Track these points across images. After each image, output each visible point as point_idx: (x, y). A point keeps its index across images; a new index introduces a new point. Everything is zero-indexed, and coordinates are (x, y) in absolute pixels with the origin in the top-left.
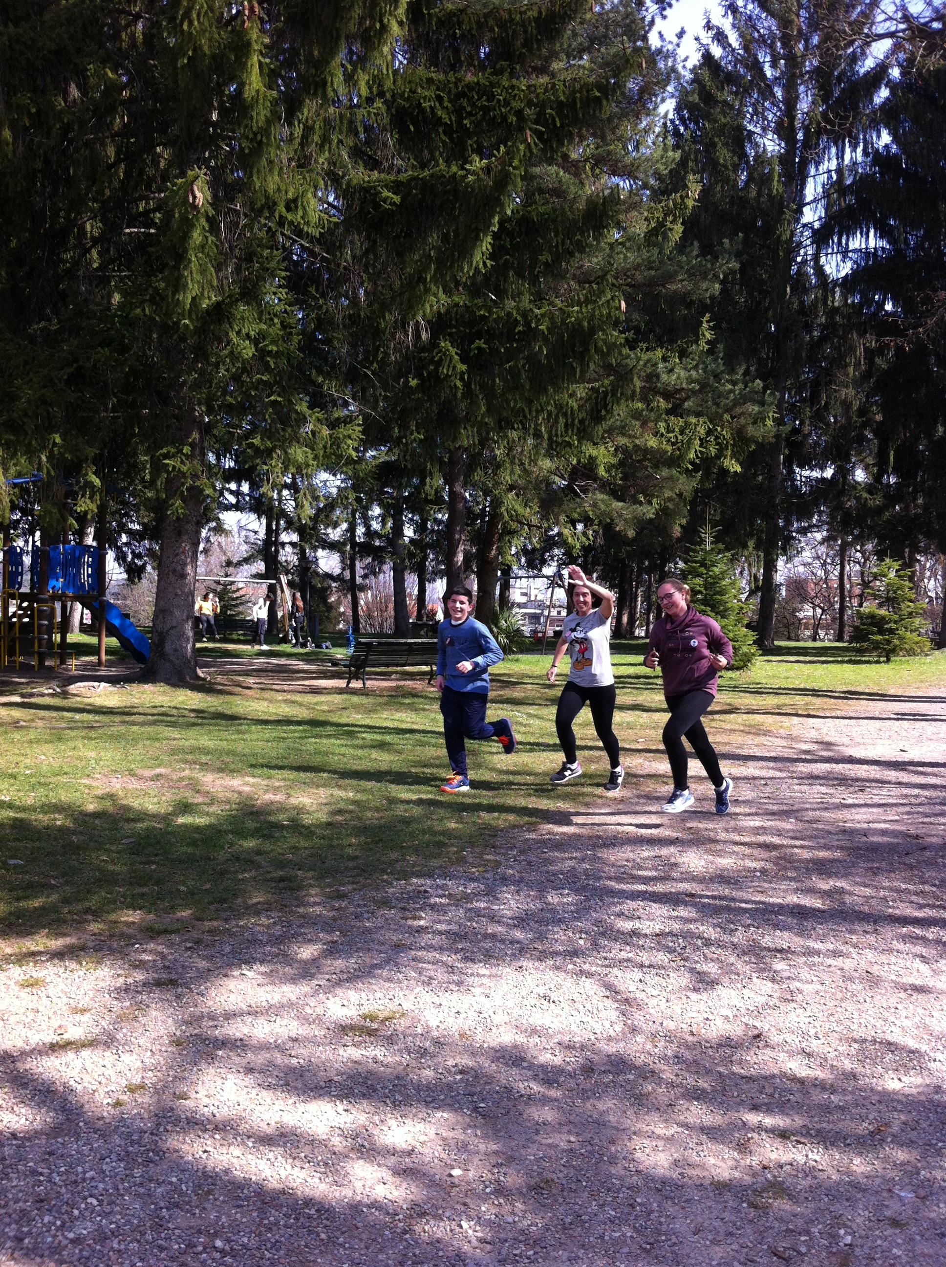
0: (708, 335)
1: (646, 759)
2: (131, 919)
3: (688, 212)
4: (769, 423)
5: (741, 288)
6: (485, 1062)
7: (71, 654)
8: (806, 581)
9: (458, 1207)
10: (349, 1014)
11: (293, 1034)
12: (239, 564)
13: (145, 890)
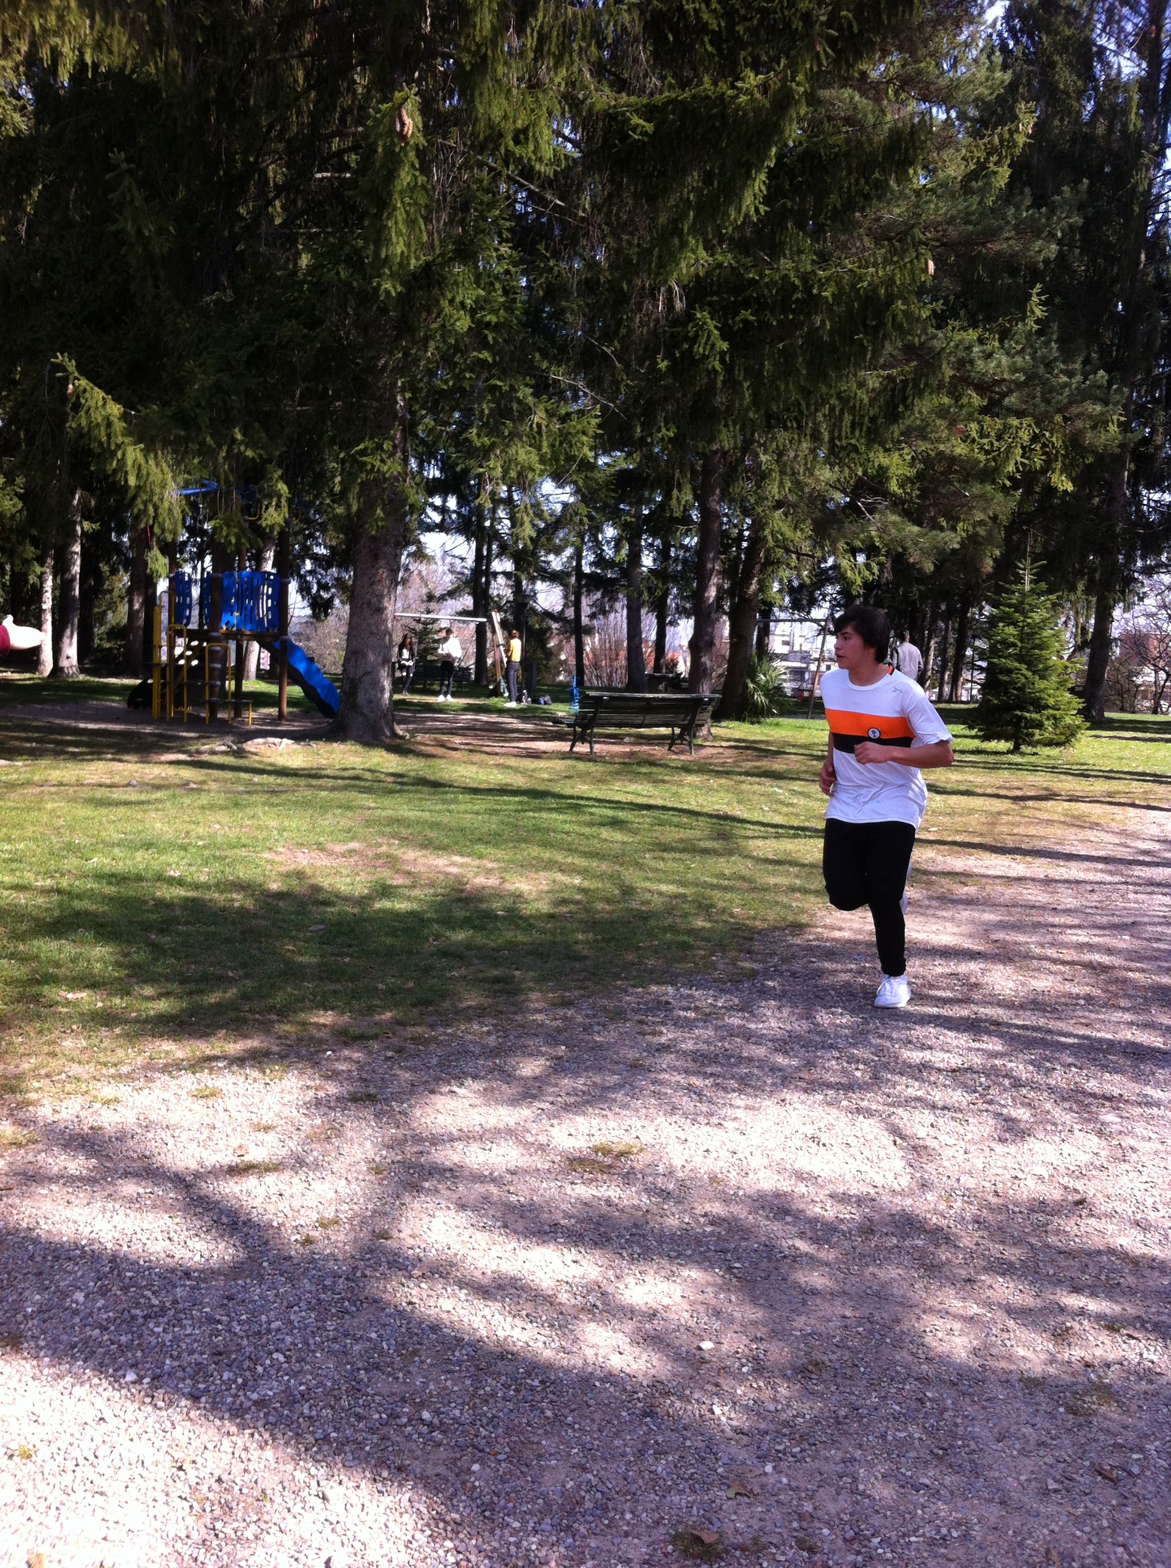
0: (1038, 312)
1: (939, 852)
2: (322, 1021)
3: (1017, 152)
4: (1113, 428)
5: (1081, 254)
6: (740, 1211)
7: (247, 705)
8: (1147, 636)
9: (708, 1387)
10: (577, 1145)
11: (512, 1166)
12: (442, 598)
13: (338, 987)
